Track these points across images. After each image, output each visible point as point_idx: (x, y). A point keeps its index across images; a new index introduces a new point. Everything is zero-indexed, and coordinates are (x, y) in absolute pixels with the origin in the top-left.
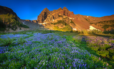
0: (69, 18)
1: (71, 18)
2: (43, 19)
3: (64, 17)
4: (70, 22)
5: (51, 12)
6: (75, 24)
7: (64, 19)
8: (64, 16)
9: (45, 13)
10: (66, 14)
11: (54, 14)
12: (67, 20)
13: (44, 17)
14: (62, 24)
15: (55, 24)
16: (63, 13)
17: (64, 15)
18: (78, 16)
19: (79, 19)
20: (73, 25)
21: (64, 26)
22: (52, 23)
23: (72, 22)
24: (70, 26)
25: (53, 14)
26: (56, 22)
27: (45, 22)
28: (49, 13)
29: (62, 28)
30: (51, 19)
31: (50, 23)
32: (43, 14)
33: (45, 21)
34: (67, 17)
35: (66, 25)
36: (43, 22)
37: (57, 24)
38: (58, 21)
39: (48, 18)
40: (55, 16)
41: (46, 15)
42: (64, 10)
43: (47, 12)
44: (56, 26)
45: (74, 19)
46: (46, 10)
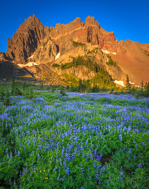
0: (104, 51)
1: (107, 52)
2: (24, 51)
3: (90, 47)
4: (107, 63)
5: (50, 30)
6: (119, 69)
7: (89, 52)
8: (90, 44)
9: (32, 32)
10: (94, 40)
11: (59, 36)
12: (98, 57)
13: (28, 44)
14: (85, 69)
15: (64, 67)
16: (85, 36)
17: (89, 41)
18: (127, 45)
19: (128, 54)
20: (114, 71)
21: (93, 74)
22: (56, 65)
23: (111, 63)
24: (107, 73)
25: (56, 39)
26: (67, 61)
27: (31, 60)
28: (44, 35)
30: (50, 51)
31: (49, 64)
32: (26, 34)
33: (32, 57)
34: (97, 46)
35: (97, 71)
36: (27, 62)
37: (72, 68)
38: (74, 58)
39: (42, 47)
40: (61, 44)
41: (34, 39)
42: (88, 26)
43: (35, 29)
44: (68, 72)
45: (115, 54)
46: (33, 23)
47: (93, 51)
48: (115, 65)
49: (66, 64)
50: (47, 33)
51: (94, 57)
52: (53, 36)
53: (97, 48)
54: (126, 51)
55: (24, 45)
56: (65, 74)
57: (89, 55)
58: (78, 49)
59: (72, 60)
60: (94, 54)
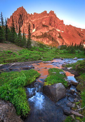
0: (57, 30)
1: (59, 31)
3: (51, 28)
4: (58, 37)
6: (63, 40)
10: (53, 24)
12: (54, 34)
13: (19, 22)
14: (48, 39)
15: (37, 37)
16: (48, 22)
17: (50, 24)
19: (69, 33)
20: (61, 41)
21: (51, 42)
22: (34, 36)
23: (60, 37)
24: (57, 42)
25: (33, 21)
26: (39, 34)
28: (27, 18)
29: (48, 44)
32: (18, 17)
34: (54, 28)
35: (53, 41)
37: (42, 38)
38: (42, 33)
39: (26, 25)
40: (36, 24)
41: (22, 20)
42: (50, 16)
43: (23, 14)
44: (40, 40)
45: (63, 32)
46: (22, 11)
47: (52, 30)
48: (62, 38)
49: (39, 36)
50: (29, 17)
51: (52, 34)
52: (32, 19)
53: (54, 29)
54: (68, 31)
55: (16, 23)
56: (38, 41)
57: (50, 32)
58: (45, 28)
59: (41, 34)
60: (52, 32)
